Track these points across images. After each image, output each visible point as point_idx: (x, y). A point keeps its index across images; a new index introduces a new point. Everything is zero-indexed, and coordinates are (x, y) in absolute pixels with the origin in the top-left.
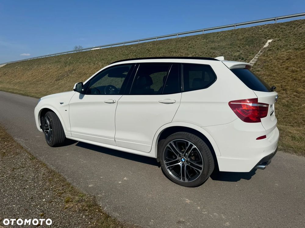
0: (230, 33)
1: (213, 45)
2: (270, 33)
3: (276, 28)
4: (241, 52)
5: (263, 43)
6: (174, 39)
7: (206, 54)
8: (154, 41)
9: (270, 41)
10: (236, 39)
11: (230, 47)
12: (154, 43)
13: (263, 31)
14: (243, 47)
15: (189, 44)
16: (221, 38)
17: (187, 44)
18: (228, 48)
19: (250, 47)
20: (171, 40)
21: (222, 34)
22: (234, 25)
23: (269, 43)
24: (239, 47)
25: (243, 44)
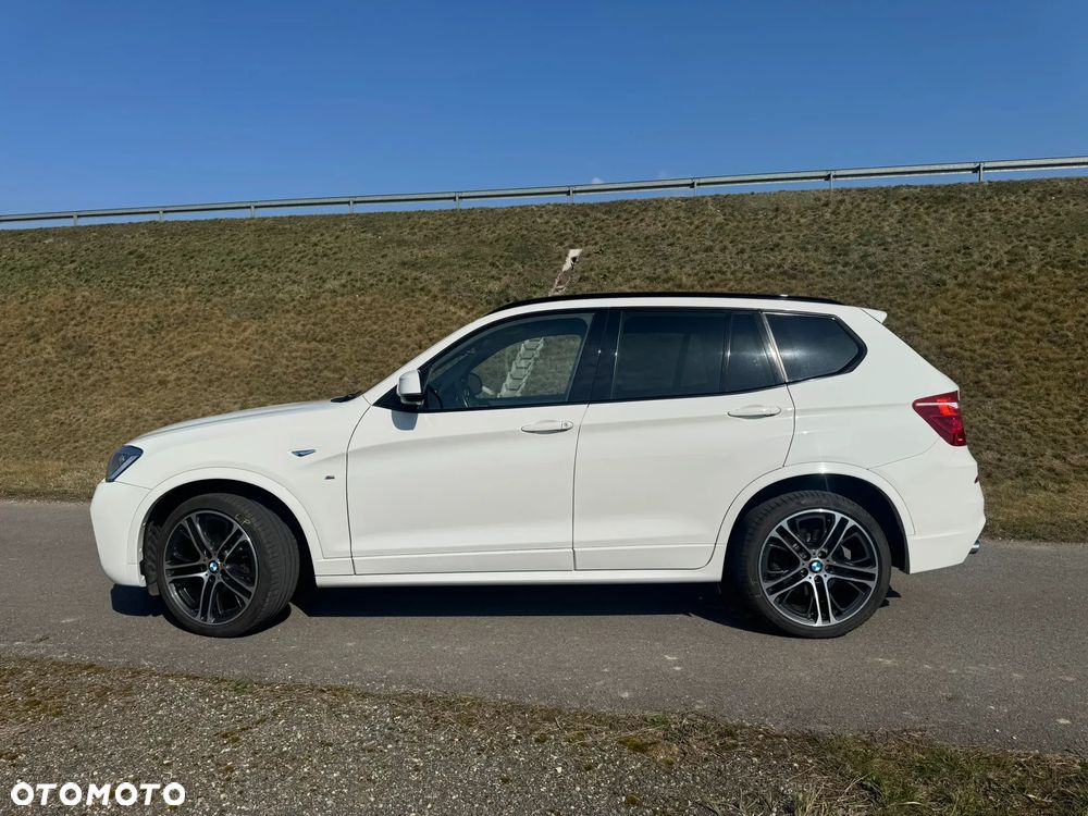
0: (451, 220)
1: (405, 254)
2: (568, 230)
3: (581, 219)
4: (506, 279)
5: (560, 257)
6: (242, 221)
7: (390, 280)
8: (155, 223)
9: (574, 253)
10: (476, 241)
11: (466, 263)
12: (156, 229)
13: (546, 223)
14: (505, 265)
15: (316, 245)
16: (425, 232)
17: (303, 242)
18: (461, 267)
19: (526, 267)
20: (231, 224)
21: (424, 220)
22: (453, 195)
23: (574, 259)
24: (493, 264)
25: (501, 257)
